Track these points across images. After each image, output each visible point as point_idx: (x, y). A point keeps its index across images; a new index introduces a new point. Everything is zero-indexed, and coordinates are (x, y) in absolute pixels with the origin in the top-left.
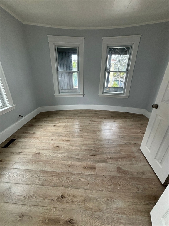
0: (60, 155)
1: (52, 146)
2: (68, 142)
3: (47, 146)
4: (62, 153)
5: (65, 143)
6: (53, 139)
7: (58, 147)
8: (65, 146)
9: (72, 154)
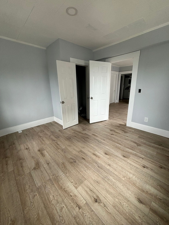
0: (107, 147)
1: (111, 157)
2: (95, 153)
3: (116, 160)
4: (105, 148)
5: (98, 154)
6: (109, 165)
7: (106, 154)
8: (100, 151)
9: (99, 144)
